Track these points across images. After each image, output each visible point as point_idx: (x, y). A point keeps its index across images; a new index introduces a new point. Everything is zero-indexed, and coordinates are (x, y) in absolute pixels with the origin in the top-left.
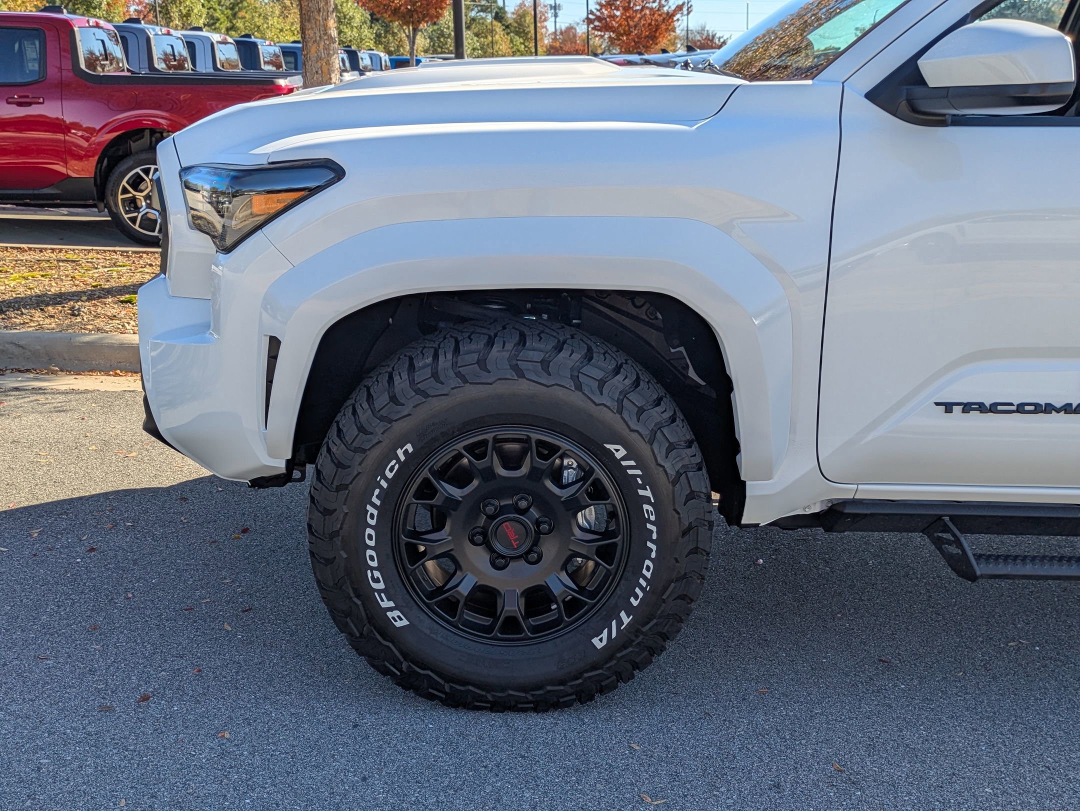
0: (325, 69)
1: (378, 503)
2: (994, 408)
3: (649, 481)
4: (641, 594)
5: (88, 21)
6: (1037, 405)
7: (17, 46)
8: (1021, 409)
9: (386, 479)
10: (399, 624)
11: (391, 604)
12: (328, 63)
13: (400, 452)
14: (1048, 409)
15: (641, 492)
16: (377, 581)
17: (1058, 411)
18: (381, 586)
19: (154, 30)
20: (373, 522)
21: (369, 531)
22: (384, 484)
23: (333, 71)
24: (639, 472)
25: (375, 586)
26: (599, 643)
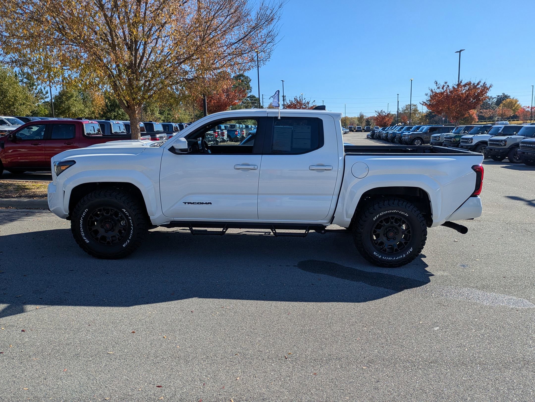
0: (136, 136)
1: (82, 220)
2: (193, 203)
3: (130, 216)
4: (131, 237)
5: (89, 122)
6: (201, 203)
7: (71, 128)
8: (198, 203)
9: (83, 215)
10: (87, 242)
11: (86, 238)
12: (137, 135)
13: (85, 211)
14: (203, 203)
15: (129, 218)
16: (83, 234)
17: (204, 204)
18: (84, 235)
19: (113, 122)
20: (82, 223)
21: (81, 225)
22: (83, 216)
23: (138, 137)
24: (128, 214)
25: (82, 235)
26: (124, 246)
